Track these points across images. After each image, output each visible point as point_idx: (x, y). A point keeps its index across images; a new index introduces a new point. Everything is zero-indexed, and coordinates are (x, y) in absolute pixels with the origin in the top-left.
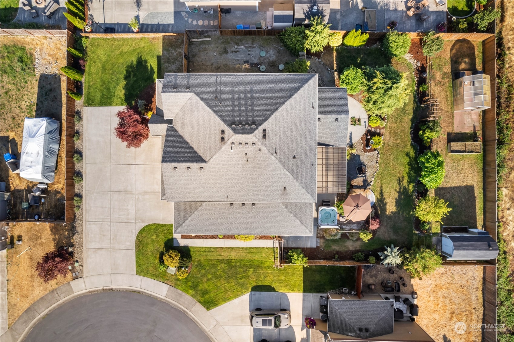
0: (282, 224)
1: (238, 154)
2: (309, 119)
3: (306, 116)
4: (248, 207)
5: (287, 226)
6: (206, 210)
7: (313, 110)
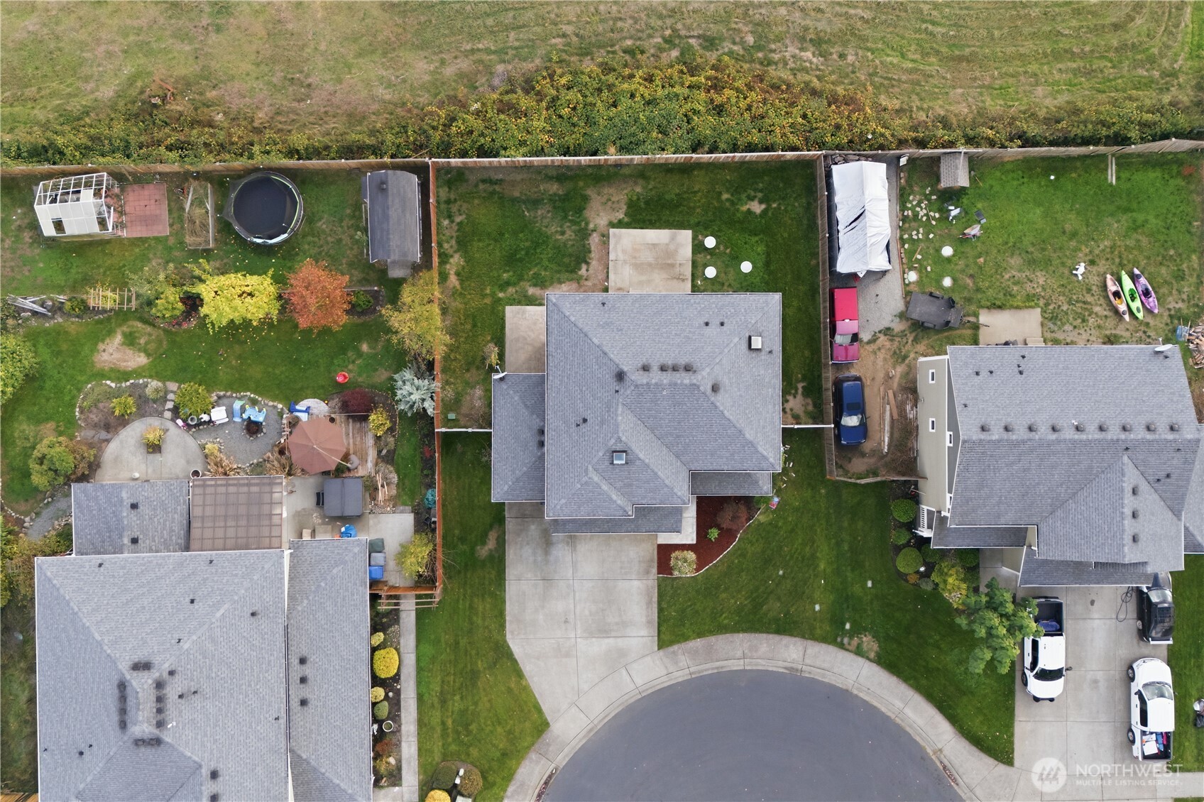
0: (344, 599)
1: (181, 712)
2: (121, 574)
3: (116, 580)
4: (308, 670)
5: (347, 590)
6: (315, 750)
7: (106, 565)
